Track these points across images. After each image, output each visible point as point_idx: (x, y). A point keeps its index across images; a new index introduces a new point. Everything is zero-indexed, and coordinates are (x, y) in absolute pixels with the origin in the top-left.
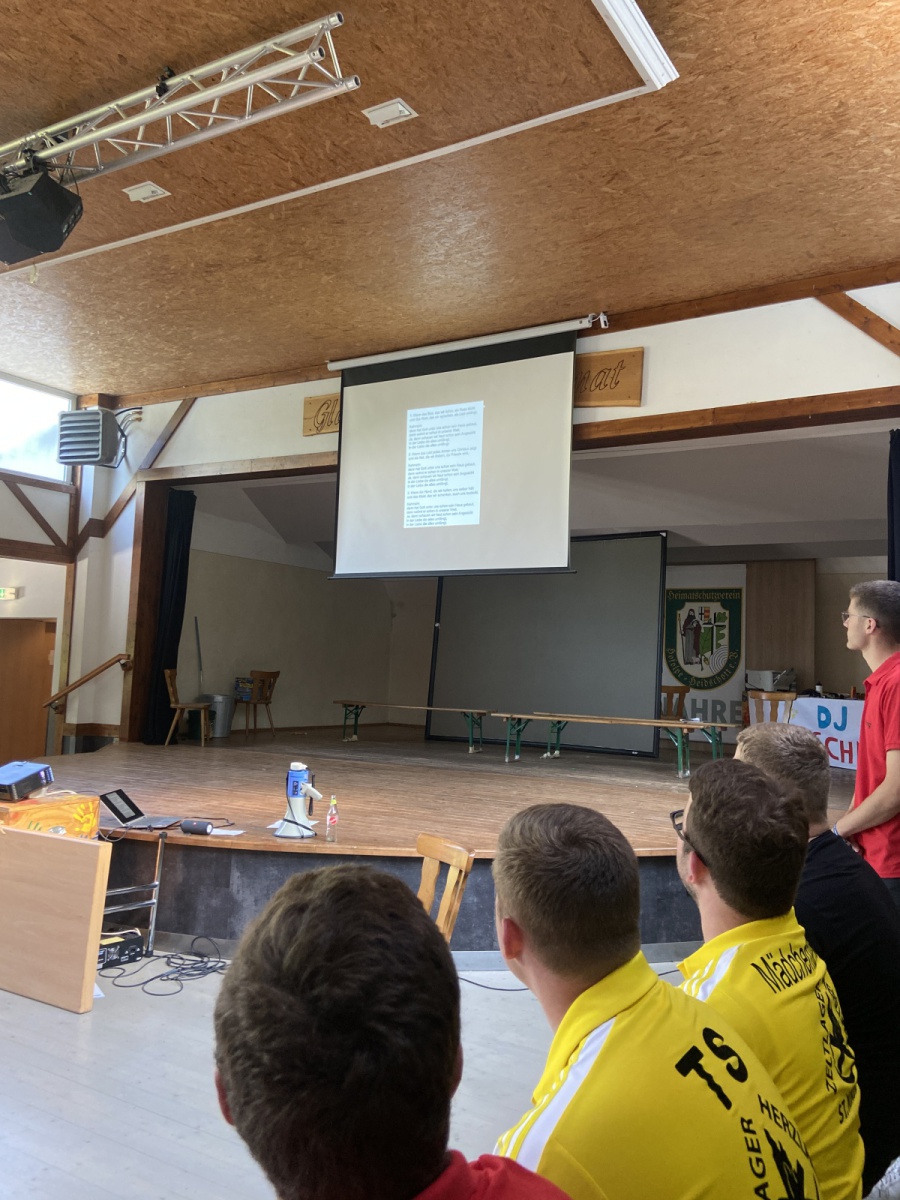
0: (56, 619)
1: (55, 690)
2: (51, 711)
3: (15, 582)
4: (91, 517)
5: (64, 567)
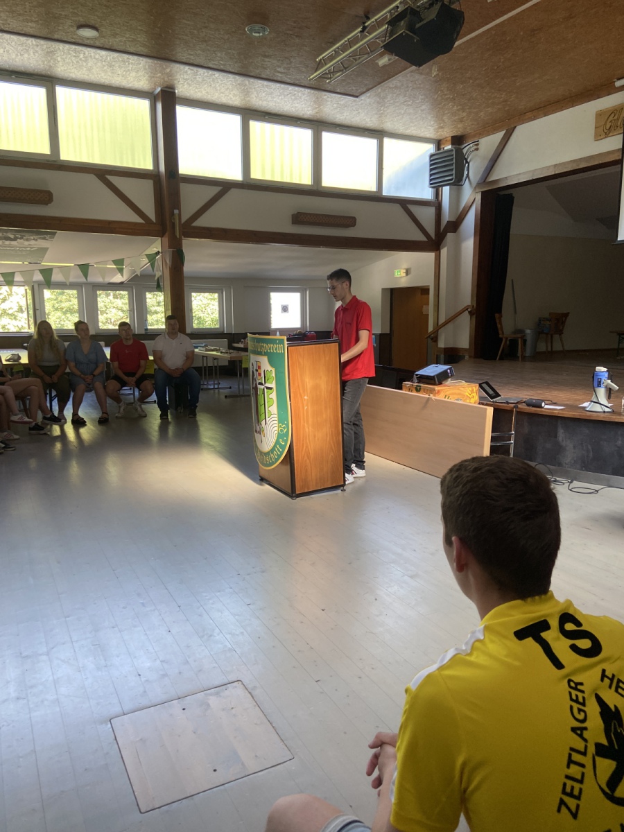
0: (429, 286)
1: (430, 329)
2: (429, 340)
3: (405, 266)
4: (448, 220)
5: (434, 254)
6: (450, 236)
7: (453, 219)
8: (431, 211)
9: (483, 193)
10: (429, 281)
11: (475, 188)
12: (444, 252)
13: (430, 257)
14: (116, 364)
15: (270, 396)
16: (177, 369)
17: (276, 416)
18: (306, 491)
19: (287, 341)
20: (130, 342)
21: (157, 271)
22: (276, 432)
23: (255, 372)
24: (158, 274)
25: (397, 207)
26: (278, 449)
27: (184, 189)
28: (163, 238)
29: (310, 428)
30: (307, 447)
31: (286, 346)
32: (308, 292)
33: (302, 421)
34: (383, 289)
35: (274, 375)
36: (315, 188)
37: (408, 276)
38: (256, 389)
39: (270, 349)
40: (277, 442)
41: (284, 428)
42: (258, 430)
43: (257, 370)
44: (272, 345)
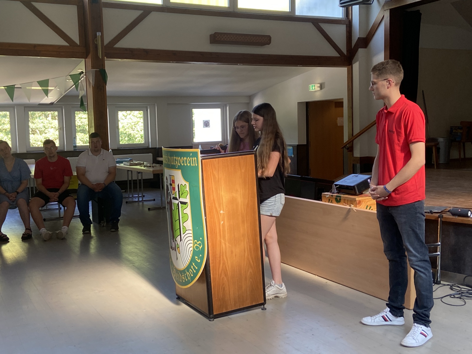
0: (343, 99)
1: (346, 139)
2: (345, 150)
3: (319, 81)
4: (358, 36)
5: (346, 68)
6: (361, 51)
7: (364, 36)
8: (343, 29)
9: (392, 11)
10: (343, 95)
11: (383, 6)
12: (356, 66)
13: (343, 71)
14: (40, 180)
15: (185, 211)
16: (98, 184)
17: (191, 232)
18: (224, 311)
19: (201, 154)
20: (55, 159)
21: (81, 90)
22: (191, 249)
23: (169, 186)
24: (82, 93)
25: (310, 26)
26: (194, 267)
27: (107, 13)
28: (86, 59)
29: (227, 244)
30: (224, 264)
31: (200, 159)
32: (228, 108)
33: (218, 237)
34: (298, 103)
35: (188, 189)
36: (231, 10)
37: (323, 90)
38: (170, 203)
39: (183, 162)
40: (193, 259)
41: (200, 244)
42: (174, 246)
43: (171, 185)
44: (185, 158)
